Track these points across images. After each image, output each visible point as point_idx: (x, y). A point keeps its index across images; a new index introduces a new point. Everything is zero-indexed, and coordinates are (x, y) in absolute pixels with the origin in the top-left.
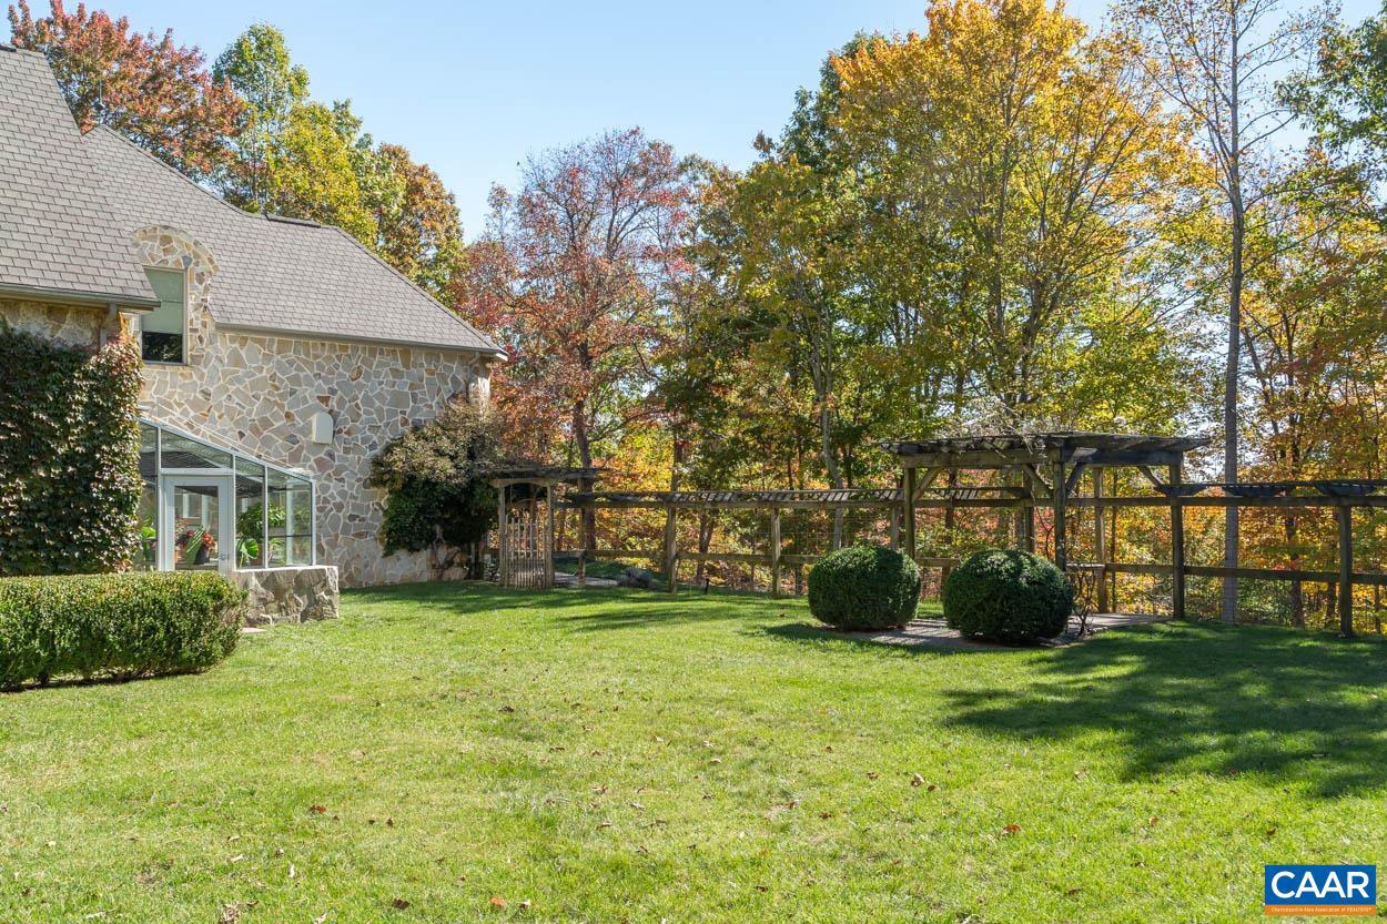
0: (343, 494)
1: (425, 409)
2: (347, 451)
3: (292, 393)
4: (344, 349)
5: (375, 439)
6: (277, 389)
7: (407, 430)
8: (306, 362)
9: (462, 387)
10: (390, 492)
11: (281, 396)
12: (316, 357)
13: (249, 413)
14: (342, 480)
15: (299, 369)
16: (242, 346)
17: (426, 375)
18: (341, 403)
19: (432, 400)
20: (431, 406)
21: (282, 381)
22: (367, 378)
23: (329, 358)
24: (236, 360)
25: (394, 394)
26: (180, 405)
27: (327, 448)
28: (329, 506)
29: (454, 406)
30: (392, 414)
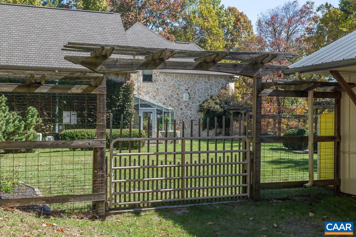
0: (191, 114)
1: (214, 92)
2: (193, 103)
3: (179, 88)
4: (192, 76)
5: (200, 100)
6: (175, 87)
7: (208, 97)
8: (182, 80)
9: (224, 86)
10: (204, 114)
11: (176, 89)
12: (185, 79)
13: (168, 94)
14: (191, 110)
15: (180, 82)
16: (166, 77)
17: (214, 83)
18: (191, 90)
19: (216, 89)
20: (216, 91)
21: (176, 85)
22: (198, 84)
23: (188, 79)
24: (165, 81)
25: (205, 88)
26: (151, 92)
27: (187, 102)
28: (188, 117)
29: (222, 91)
30: (205, 93)
